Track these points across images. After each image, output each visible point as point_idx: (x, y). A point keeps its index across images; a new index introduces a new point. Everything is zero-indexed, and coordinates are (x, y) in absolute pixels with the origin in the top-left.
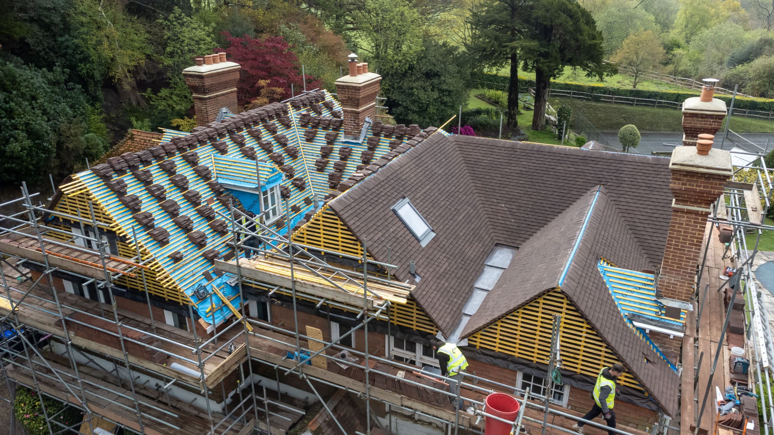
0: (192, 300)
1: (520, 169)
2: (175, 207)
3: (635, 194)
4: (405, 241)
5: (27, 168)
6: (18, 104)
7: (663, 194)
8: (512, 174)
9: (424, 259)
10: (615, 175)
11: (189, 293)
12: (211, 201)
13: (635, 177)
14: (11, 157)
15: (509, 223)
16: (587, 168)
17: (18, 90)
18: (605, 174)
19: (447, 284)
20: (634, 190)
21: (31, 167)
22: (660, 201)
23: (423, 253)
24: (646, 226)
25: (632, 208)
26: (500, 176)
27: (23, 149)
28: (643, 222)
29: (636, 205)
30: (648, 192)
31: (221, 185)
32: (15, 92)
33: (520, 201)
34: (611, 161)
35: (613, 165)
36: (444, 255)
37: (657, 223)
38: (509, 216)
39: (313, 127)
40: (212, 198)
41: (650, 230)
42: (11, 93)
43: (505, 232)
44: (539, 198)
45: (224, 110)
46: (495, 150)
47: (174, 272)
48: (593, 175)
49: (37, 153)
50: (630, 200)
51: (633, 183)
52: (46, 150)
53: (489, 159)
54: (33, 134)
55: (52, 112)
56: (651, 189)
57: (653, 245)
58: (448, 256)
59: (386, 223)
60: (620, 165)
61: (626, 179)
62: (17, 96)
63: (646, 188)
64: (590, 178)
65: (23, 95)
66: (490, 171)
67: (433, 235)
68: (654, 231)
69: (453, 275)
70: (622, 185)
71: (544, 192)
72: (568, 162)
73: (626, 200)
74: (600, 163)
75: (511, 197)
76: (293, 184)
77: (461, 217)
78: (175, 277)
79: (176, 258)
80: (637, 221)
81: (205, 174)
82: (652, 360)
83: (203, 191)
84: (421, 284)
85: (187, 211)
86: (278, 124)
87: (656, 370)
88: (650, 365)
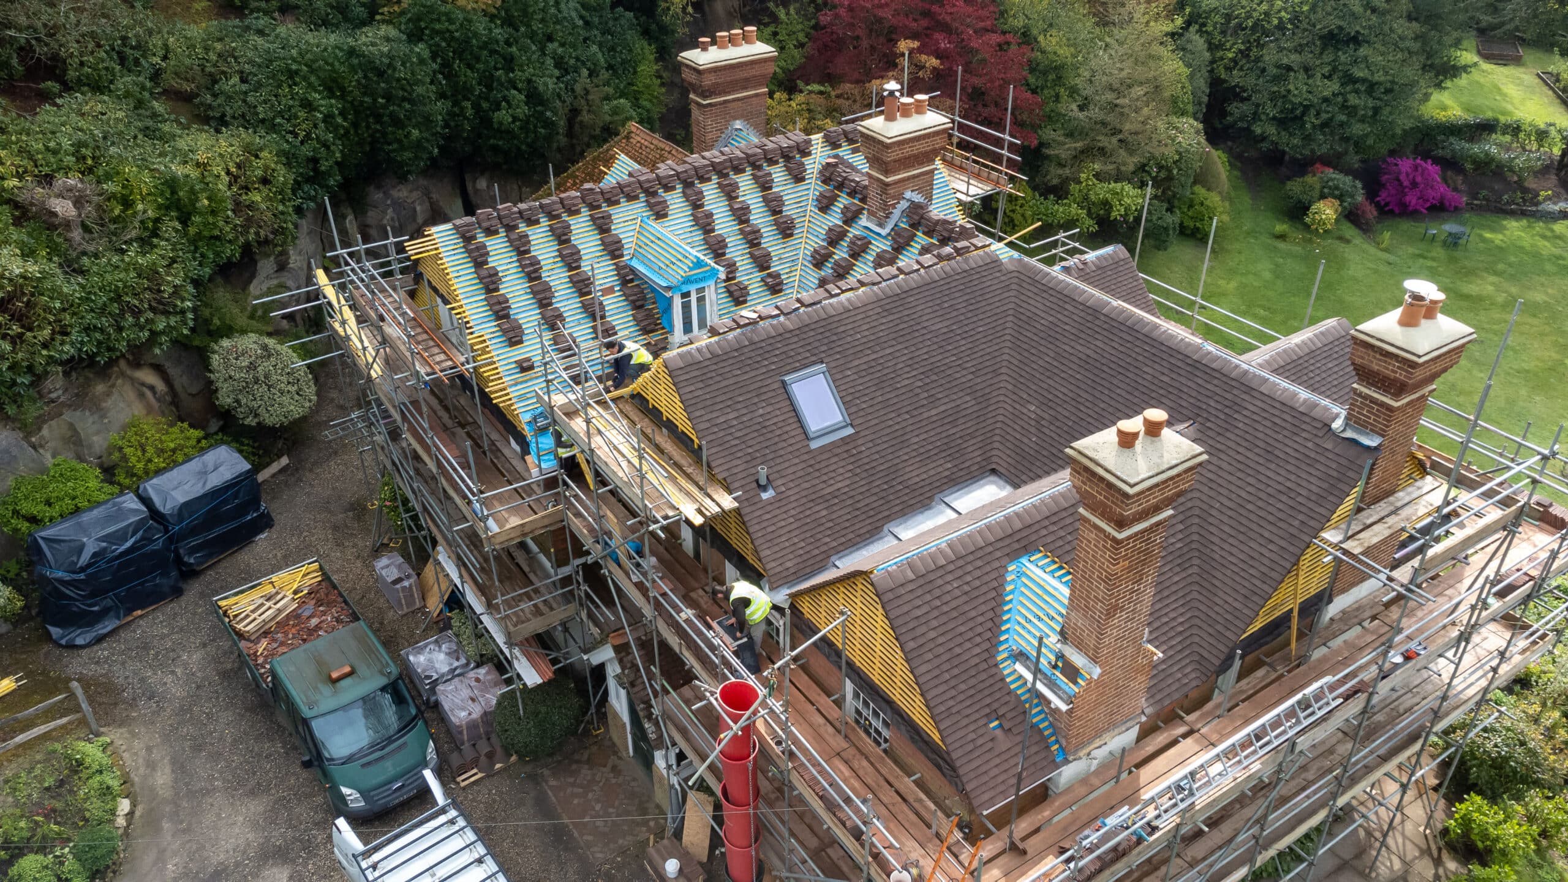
0: (526, 428)
1: (1088, 352)
2: (548, 294)
3: (1238, 457)
4: (778, 432)
5: (519, 149)
6: (524, 49)
7: (1283, 472)
8: (1072, 358)
9: (803, 465)
10: (1227, 411)
11: (526, 418)
12: (609, 291)
13: (1257, 426)
14: (499, 130)
15: (1026, 440)
16: (1189, 384)
17: (528, 26)
18: (1212, 403)
19: (824, 513)
20: (1241, 450)
21: (524, 147)
22: (1270, 483)
23: (806, 457)
24: (1225, 519)
25: (1220, 481)
26: (1052, 354)
27: (515, 119)
28: (1224, 510)
29: (1230, 478)
30: (1261, 461)
31: (633, 270)
32: (523, 29)
33: (1059, 409)
34: (1234, 383)
35: (1235, 392)
36: (851, 467)
37: (1244, 521)
38: (1033, 430)
39: (836, 188)
40: (612, 287)
41: (1227, 529)
42: (517, 31)
43: (1013, 455)
44: (1090, 412)
45: (738, 124)
46: (1067, 306)
47: (516, 384)
48: (1192, 401)
49: (535, 127)
50: (1224, 465)
51: (1247, 437)
52: (549, 124)
53: (1051, 319)
54: (534, 97)
55: (572, 62)
56: (1269, 457)
57: (1217, 557)
58: (858, 471)
59: (756, 400)
60: (1243, 396)
61: (1240, 425)
62: (525, 36)
63: (1262, 452)
64: (1184, 404)
65: (532, 36)
66: (1043, 342)
67: (850, 431)
68: (1233, 533)
69: (849, 502)
70: (1228, 435)
71: (1102, 405)
72: (1165, 363)
73: (1220, 463)
74: (1216, 382)
75: (1050, 397)
76: (763, 280)
77: (933, 412)
78: (514, 392)
79: (525, 367)
80: (1218, 505)
81: (613, 249)
82: (1007, 726)
83: (603, 274)
84: (770, 502)
85: (566, 301)
86: (778, 174)
87: (1004, 743)
88: (999, 732)
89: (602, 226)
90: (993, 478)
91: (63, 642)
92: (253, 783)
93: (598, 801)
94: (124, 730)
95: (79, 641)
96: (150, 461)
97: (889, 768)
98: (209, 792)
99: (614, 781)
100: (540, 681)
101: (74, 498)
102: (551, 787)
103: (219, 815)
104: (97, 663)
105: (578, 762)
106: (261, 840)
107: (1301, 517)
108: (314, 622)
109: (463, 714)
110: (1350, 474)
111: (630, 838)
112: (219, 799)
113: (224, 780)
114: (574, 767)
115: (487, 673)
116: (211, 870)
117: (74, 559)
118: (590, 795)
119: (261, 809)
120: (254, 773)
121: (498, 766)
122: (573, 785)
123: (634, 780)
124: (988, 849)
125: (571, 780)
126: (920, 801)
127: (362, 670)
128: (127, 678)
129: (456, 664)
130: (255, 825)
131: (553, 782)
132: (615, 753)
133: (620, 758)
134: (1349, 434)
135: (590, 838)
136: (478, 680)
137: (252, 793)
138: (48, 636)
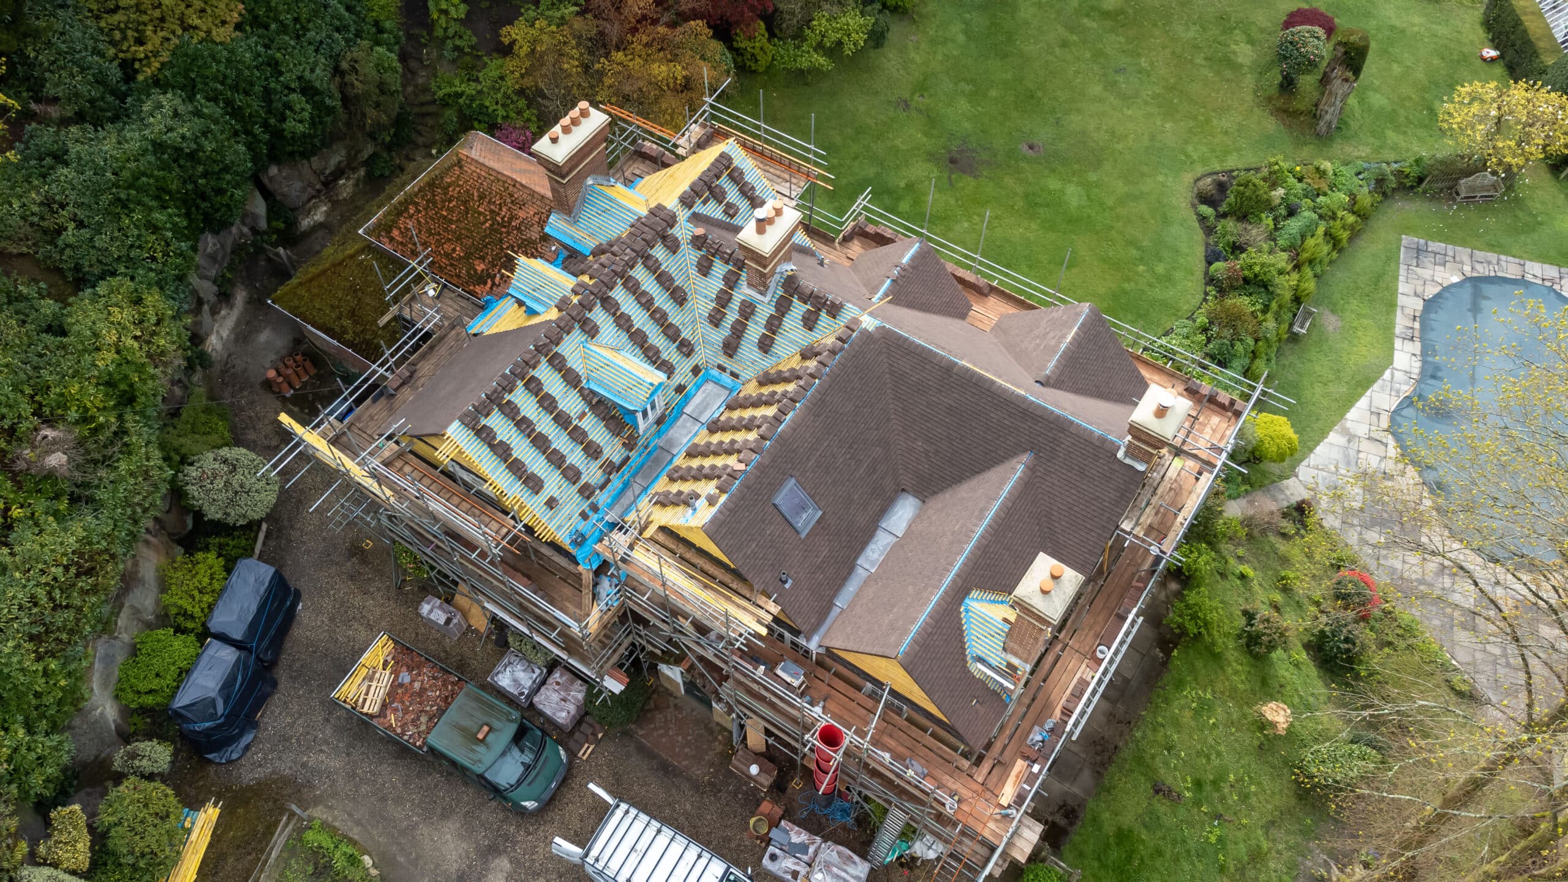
0: (570, 548)
1: (950, 402)
3: (1064, 477)
4: (782, 540)
7: (1092, 486)
8: (940, 407)
9: (802, 553)
10: (1051, 445)
15: (921, 468)
16: (1024, 426)
18: (1041, 440)
19: (822, 576)
20: (1065, 471)
22: (1086, 493)
23: (801, 546)
24: (1062, 517)
25: (1055, 492)
26: (924, 403)
28: (1060, 511)
29: (1060, 490)
30: (1078, 479)
31: (592, 392)
33: (939, 445)
34: (1052, 426)
35: (1054, 432)
36: (827, 536)
37: (1074, 518)
38: (924, 460)
39: (709, 255)
40: (584, 412)
41: (1064, 523)
43: (914, 478)
44: (961, 447)
45: (589, 181)
47: (551, 521)
48: (1027, 437)
51: (1067, 463)
56: (1082, 476)
58: (832, 537)
59: (763, 526)
60: (1060, 434)
61: (1061, 455)
63: (1078, 473)
64: (1022, 440)
66: (915, 394)
67: (820, 513)
68: (1068, 526)
69: (833, 560)
71: (968, 442)
72: (1004, 411)
73: (1052, 480)
74: (1040, 424)
75: (931, 435)
76: (678, 349)
77: (861, 471)
79: (551, 505)
80: (1056, 508)
81: (572, 379)
82: (981, 700)
83: (571, 403)
84: (791, 588)
85: (560, 442)
86: (659, 252)
87: (981, 710)
88: (978, 705)
89: (558, 363)
90: (904, 495)
91: (224, 761)
92: (439, 811)
93: (678, 735)
94: (320, 807)
95: (234, 756)
96: (200, 601)
97: (915, 732)
98: (414, 827)
99: (680, 716)
100: (623, 688)
101: (174, 664)
102: (642, 736)
103: (432, 840)
104: (260, 766)
105: (650, 711)
106: (474, 845)
107: (1107, 515)
108: (417, 685)
109: (564, 714)
110: (1132, 487)
111: (711, 753)
112: (424, 830)
113: (418, 815)
114: (649, 715)
115: (561, 675)
116: (454, 876)
117: (212, 711)
118: (671, 733)
119: (458, 825)
120: (435, 802)
121: (600, 736)
122: (655, 729)
123: (693, 710)
124: (986, 766)
125: (652, 726)
126: (940, 748)
127: (496, 724)
128: (291, 768)
129: (535, 676)
130: (461, 837)
131: (641, 732)
132: (671, 695)
133: (676, 698)
134: (1128, 461)
135: (686, 762)
136: (558, 683)
137: (444, 816)
138: (210, 761)
